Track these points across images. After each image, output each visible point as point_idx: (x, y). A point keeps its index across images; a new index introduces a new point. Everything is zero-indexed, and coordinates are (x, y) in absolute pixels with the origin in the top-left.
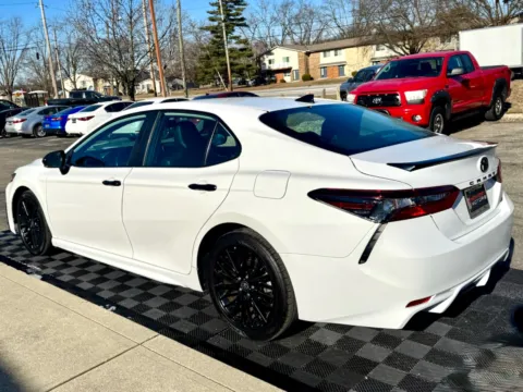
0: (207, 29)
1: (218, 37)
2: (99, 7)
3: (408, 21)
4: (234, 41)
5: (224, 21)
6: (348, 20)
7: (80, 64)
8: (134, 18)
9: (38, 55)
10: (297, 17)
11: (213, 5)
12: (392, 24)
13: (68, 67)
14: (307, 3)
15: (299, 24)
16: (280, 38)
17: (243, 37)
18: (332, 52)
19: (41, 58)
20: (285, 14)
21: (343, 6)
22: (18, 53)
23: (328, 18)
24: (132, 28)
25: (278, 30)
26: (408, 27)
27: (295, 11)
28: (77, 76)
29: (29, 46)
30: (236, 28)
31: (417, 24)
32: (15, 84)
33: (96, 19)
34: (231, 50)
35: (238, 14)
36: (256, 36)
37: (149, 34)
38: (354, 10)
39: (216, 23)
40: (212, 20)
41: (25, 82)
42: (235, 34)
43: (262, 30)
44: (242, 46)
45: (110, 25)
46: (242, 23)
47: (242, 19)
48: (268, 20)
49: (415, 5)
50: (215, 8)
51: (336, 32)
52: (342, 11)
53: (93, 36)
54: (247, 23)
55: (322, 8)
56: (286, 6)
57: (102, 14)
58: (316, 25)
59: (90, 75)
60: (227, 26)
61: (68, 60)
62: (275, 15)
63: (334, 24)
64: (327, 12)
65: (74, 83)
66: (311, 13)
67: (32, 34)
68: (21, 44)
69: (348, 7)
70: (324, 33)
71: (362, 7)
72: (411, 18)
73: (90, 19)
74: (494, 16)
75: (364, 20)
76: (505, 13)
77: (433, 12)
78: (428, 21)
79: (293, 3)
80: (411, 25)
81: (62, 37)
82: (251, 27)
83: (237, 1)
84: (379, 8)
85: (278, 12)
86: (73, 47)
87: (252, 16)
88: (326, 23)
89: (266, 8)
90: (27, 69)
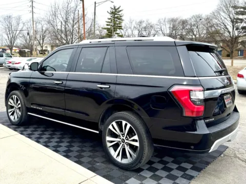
0: (105, 29)
1: (109, 32)
3: (194, 34)
4: (117, 35)
5: (113, 26)
6: (167, 31)
7: (45, 39)
8: (75, 22)
10: (145, 28)
11: (109, 19)
12: (186, 34)
13: (40, 40)
14: (150, 22)
15: (146, 31)
17: (121, 34)
20: (140, 26)
21: (165, 25)
22: (18, 32)
25: (136, 32)
27: (144, 25)
28: (44, 44)
29: (24, 29)
30: (118, 30)
31: (197, 36)
32: (14, 45)
35: (119, 24)
37: (79, 29)
38: (170, 27)
40: (107, 25)
41: (19, 45)
42: (118, 32)
43: (130, 32)
46: (120, 28)
47: (121, 26)
48: (132, 28)
49: (197, 27)
50: (110, 21)
52: (165, 27)
54: (123, 28)
55: (156, 25)
56: (141, 22)
57: (61, 19)
59: (50, 44)
60: (114, 28)
61: (40, 37)
64: (159, 27)
65: (42, 47)
66: (151, 26)
67: (26, 24)
68: (20, 28)
69: (168, 26)
71: (174, 26)
72: (195, 33)
73: (55, 21)
75: (174, 32)
76: (237, 35)
77: (205, 32)
78: (202, 35)
79: (144, 21)
80: (195, 36)
81: (39, 26)
82: (125, 30)
83: (120, 18)
84: (181, 27)
85: (137, 25)
86: (44, 31)
87: (125, 25)
88: (157, 31)
89: (132, 23)
90: (21, 39)
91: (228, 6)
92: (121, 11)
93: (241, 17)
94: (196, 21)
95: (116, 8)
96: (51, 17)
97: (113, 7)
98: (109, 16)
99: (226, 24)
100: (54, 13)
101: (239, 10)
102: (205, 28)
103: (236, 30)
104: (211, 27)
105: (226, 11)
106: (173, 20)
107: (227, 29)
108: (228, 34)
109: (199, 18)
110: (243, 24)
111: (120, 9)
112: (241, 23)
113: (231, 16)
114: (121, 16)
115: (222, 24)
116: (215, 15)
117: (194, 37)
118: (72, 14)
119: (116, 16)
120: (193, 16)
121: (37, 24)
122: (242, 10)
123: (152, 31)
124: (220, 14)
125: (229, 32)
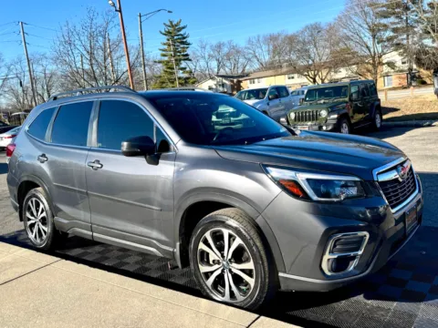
0: (160, 62)
1: (169, 68)
2: (79, 43)
3: (310, 58)
4: (181, 72)
5: (174, 56)
6: (266, 58)
11: (165, 44)
12: (298, 59)
13: (43, 94)
14: (234, 45)
15: (229, 59)
16: (216, 70)
17: (188, 69)
18: (256, 80)
20: (219, 53)
21: (261, 47)
23: (250, 56)
25: (214, 64)
26: (311, 62)
27: (225, 50)
29: (10, 76)
30: (182, 62)
31: (316, 60)
33: (76, 52)
34: (179, 78)
35: (184, 51)
36: (197, 68)
38: (269, 50)
39: (166, 59)
40: (164, 55)
42: (182, 66)
44: (186, 75)
46: (186, 57)
47: (187, 55)
48: (207, 57)
49: (315, 46)
50: (166, 47)
51: (257, 66)
52: (260, 50)
53: (73, 66)
54: (190, 57)
55: (246, 48)
56: (219, 46)
57: (82, 49)
60: (176, 60)
61: (43, 88)
62: (212, 53)
63: (255, 60)
66: (238, 52)
67: (12, 67)
69: (265, 48)
70: (247, 68)
71: (275, 47)
72: (312, 55)
73: (70, 52)
74: (372, 50)
75: (277, 58)
76: (380, 50)
77: (328, 51)
78: (324, 58)
79: (224, 44)
80: (313, 61)
82: (194, 61)
83: (183, 41)
84: (288, 48)
85: (214, 51)
86: (48, 79)
87: (194, 53)
88: (249, 60)
89: (204, 48)
90: (7, 95)
92: (183, 28)
94: (312, 35)
95: (174, 23)
96: (62, 47)
97: (168, 23)
98: (164, 39)
99: (362, 35)
100: (67, 39)
101: (379, 9)
102: (328, 45)
103: (378, 43)
106: (273, 38)
108: (367, 51)
109: (316, 29)
111: (181, 25)
112: (386, 30)
113: (368, 20)
114: (184, 38)
115: (355, 36)
116: (344, 20)
118: (101, 38)
119: (176, 37)
120: (307, 27)
122: (385, 9)
123: (241, 60)
124: (350, 18)
125: (367, 47)
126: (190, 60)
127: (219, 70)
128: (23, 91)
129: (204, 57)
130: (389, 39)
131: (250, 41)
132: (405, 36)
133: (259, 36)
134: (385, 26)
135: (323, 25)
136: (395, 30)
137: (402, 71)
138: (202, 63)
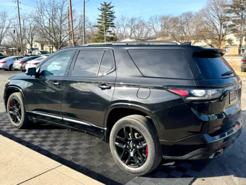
0: (97, 26)
1: (102, 30)
2: (46, 12)
4: (109, 33)
5: (105, 24)
6: (159, 29)
7: (35, 37)
8: (63, 18)
9: (14, 31)
10: (137, 25)
11: (100, 16)
12: (177, 33)
13: (29, 38)
14: (142, 20)
15: (138, 28)
16: (129, 34)
17: (113, 32)
19: (16, 32)
20: (132, 24)
21: (157, 23)
22: (5, 29)
23: (151, 27)
24: (61, 23)
25: (129, 30)
27: (136, 22)
28: (33, 42)
29: (10, 26)
30: (110, 27)
33: (44, 17)
34: (107, 37)
35: (111, 21)
36: (119, 32)
37: (69, 26)
38: (162, 25)
39: (101, 24)
40: (99, 23)
41: (7, 43)
42: (110, 30)
44: (112, 36)
45: (51, 21)
47: (113, 24)
48: (125, 24)
49: (187, 25)
50: (101, 18)
51: (154, 34)
52: (157, 25)
53: (43, 25)
54: (115, 25)
55: (148, 22)
56: (133, 20)
57: (48, 16)
58: (145, 30)
59: (39, 43)
60: (106, 26)
61: (29, 35)
63: (153, 30)
64: (151, 25)
65: (31, 45)
66: (144, 24)
67: (12, 21)
68: (6, 25)
69: (160, 23)
70: (149, 34)
71: (165, 24)
72: (185, 31)
73: (41, 17)
74: (219, 33)
75: (166, 30)
76: (224, 32)
77: (194, 30)
78: (192, 33)
79: (136, 19)
81: (27, 24)
82: (117, 28)
83: (111, 15)
84: (172, 25)
85: (129, 22)
86: (32, 29)
87: (118, 23)
88: (150, 30)
89: (124, 20)
90: (8, 37)
91: (217, 4)
92: (112, 7)
93: (228, 15)
94: (186, 19)
95: (107, 4)
96: (37, 13)
97: (103, 4)
98: (100, 13)
99: (214, 22)
100: (40, 9)
101: (226, 8)
102: (195, 26)
103: (224, 28)
104: (201, 25)
105: (214, 9)
106: (164, 18)
107: (215, 26)
108: (215, 31)
109: (189, 15)
110: (229, 22)
111: (111, 5)
112: (228, 21)
113: (219, 14)
114: (112, 13)
115: (211, 22)
116: (204, 13)
117: (184, 34)
118: (60, 10)
119: (107, 13)
120: (184, 14)
121: (25, 21)
122: (230, 8)
124: (209, 12)
125: (217, 30)
126: (115, 27)
127: (131, 34)
128: (18, 36)
129: (123, 26)
130: (230, 26)
131: (151, 19)
132: (240, 25)
133: (157, 16)
134: (228, 18)
135: (193, 13)
136: (234, 21)
137: (236, 45)
138: (122, 29)
